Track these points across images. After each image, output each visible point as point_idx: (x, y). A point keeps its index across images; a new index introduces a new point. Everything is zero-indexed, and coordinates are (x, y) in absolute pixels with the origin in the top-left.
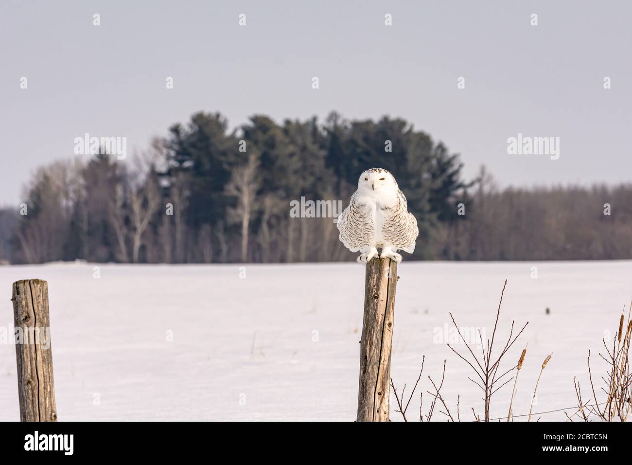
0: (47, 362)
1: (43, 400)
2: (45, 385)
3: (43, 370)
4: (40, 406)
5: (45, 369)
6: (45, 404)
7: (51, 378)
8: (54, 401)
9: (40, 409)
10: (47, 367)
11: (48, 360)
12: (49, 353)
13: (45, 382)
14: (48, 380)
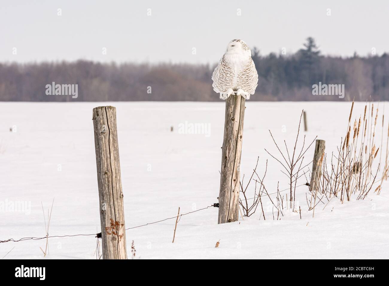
0: (117, 160)
1: (115, 185)
2: (116, 175)
3: (115, 165)
4: (113, 189)
5: (116, 165)
6: (117, 187)
7: (119, 170)
8: (121, 185)
9: (113, 191)
10: (117, 163)
11: (118, 159)
12: (118, 154)
13: (116, 173)
14: (118, 172)
